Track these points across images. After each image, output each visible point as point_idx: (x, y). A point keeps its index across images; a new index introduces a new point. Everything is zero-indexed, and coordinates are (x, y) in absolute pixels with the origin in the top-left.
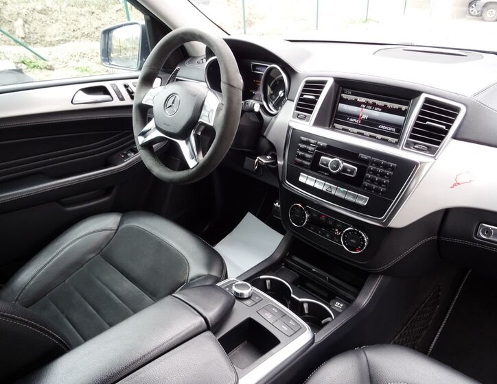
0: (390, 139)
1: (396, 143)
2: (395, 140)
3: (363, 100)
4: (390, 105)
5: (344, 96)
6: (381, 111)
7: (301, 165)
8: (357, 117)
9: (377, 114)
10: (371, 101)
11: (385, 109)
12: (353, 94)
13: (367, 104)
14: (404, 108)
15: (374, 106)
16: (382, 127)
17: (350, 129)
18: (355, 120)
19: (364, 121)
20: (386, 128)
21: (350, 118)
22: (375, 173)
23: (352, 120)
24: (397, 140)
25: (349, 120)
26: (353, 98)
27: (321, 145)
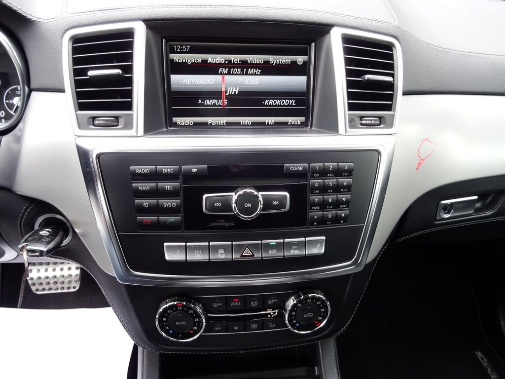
0: (290, 120)
1: (304, 124)
2: (299, 120)
3: (219, 58)
4: (273, 59)
5: (176, 57)
6: (262, 74)
7: (158, 226)
8: (217, 94)
9: (255, 81)
10: (236, 58)
11: (267, 69)
12: (193, 51)
13: (230, 65)
14: (300, 60)
15: (245, 67)
16: (271, 102)
17: (209, 120)
18: (215, 101)
19: (234, 100)
20: (278, 102)
21: (203, 100)
23: (208, 102)
24: (303, 119)
25: (203, 105)
26: (198, 58)
27: (194, 170)
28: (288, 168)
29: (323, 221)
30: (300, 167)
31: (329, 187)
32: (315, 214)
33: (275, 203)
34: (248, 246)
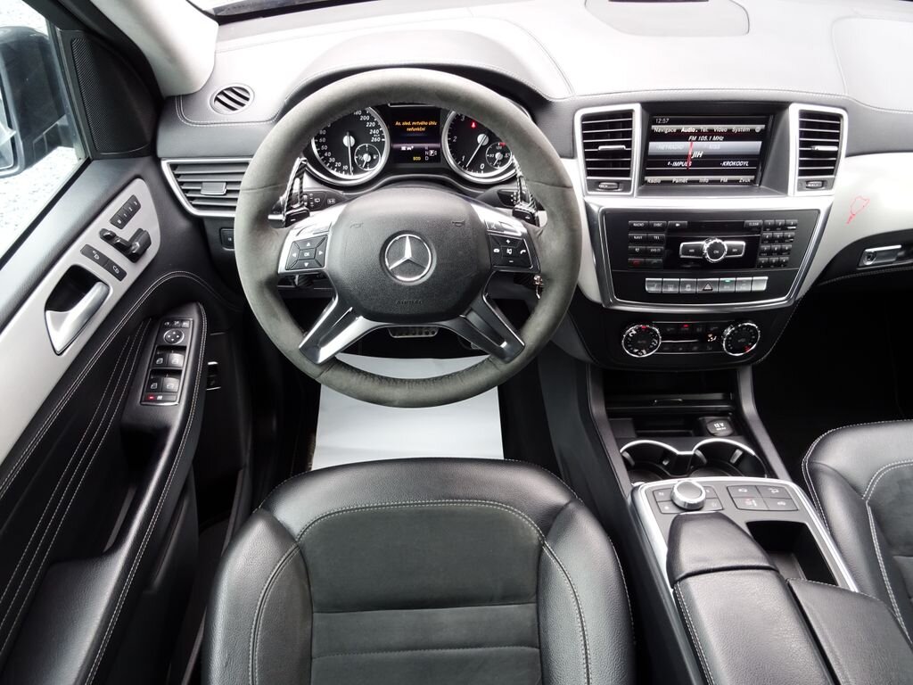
0: (742, 178)
1: (753, 182)
2: (748, 178)
3: (690, 128)
4: (735, 128)
5: (657, 128)
6: (724, 140)
7: (645, 266)
8: (684, 157)
9: (717, 146)
10: (704, 128)
11: (729, 136)
12: (671, 123)
13: (699, 134)
14: (758, 128)
15: (711, 135)
16: (728, 163)
17: (675, 179)
18: (681, 163)
19: (696, 162)
20: (734, 163)
21: (672, 162)
22: (772, 240)
23: (675, 164)
24: (753, 177)
25: (671, 166)
26: (673, 128)
27: (677, 225)
28: (748, 224)
29: (768, 265)
30: (756, 223)
31: (776, 239)
32: (763, 260)
33: (734, 250)
34: (708, 282)
